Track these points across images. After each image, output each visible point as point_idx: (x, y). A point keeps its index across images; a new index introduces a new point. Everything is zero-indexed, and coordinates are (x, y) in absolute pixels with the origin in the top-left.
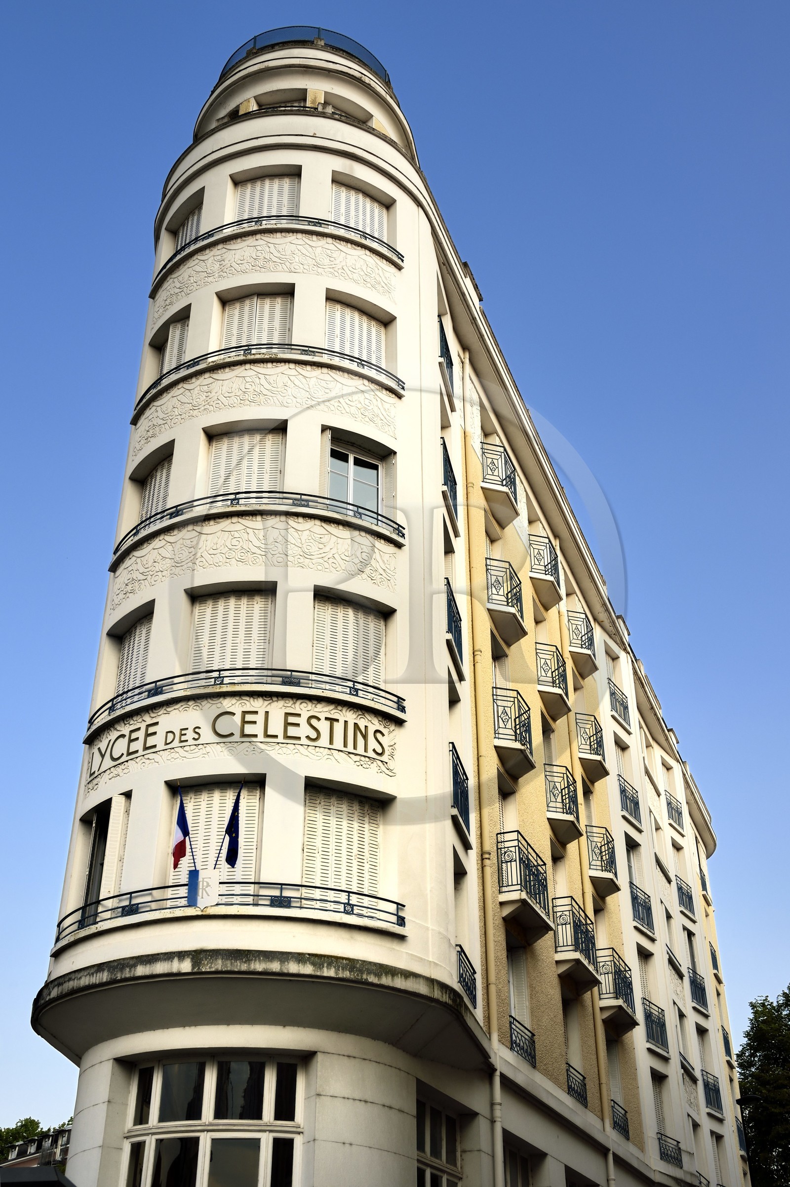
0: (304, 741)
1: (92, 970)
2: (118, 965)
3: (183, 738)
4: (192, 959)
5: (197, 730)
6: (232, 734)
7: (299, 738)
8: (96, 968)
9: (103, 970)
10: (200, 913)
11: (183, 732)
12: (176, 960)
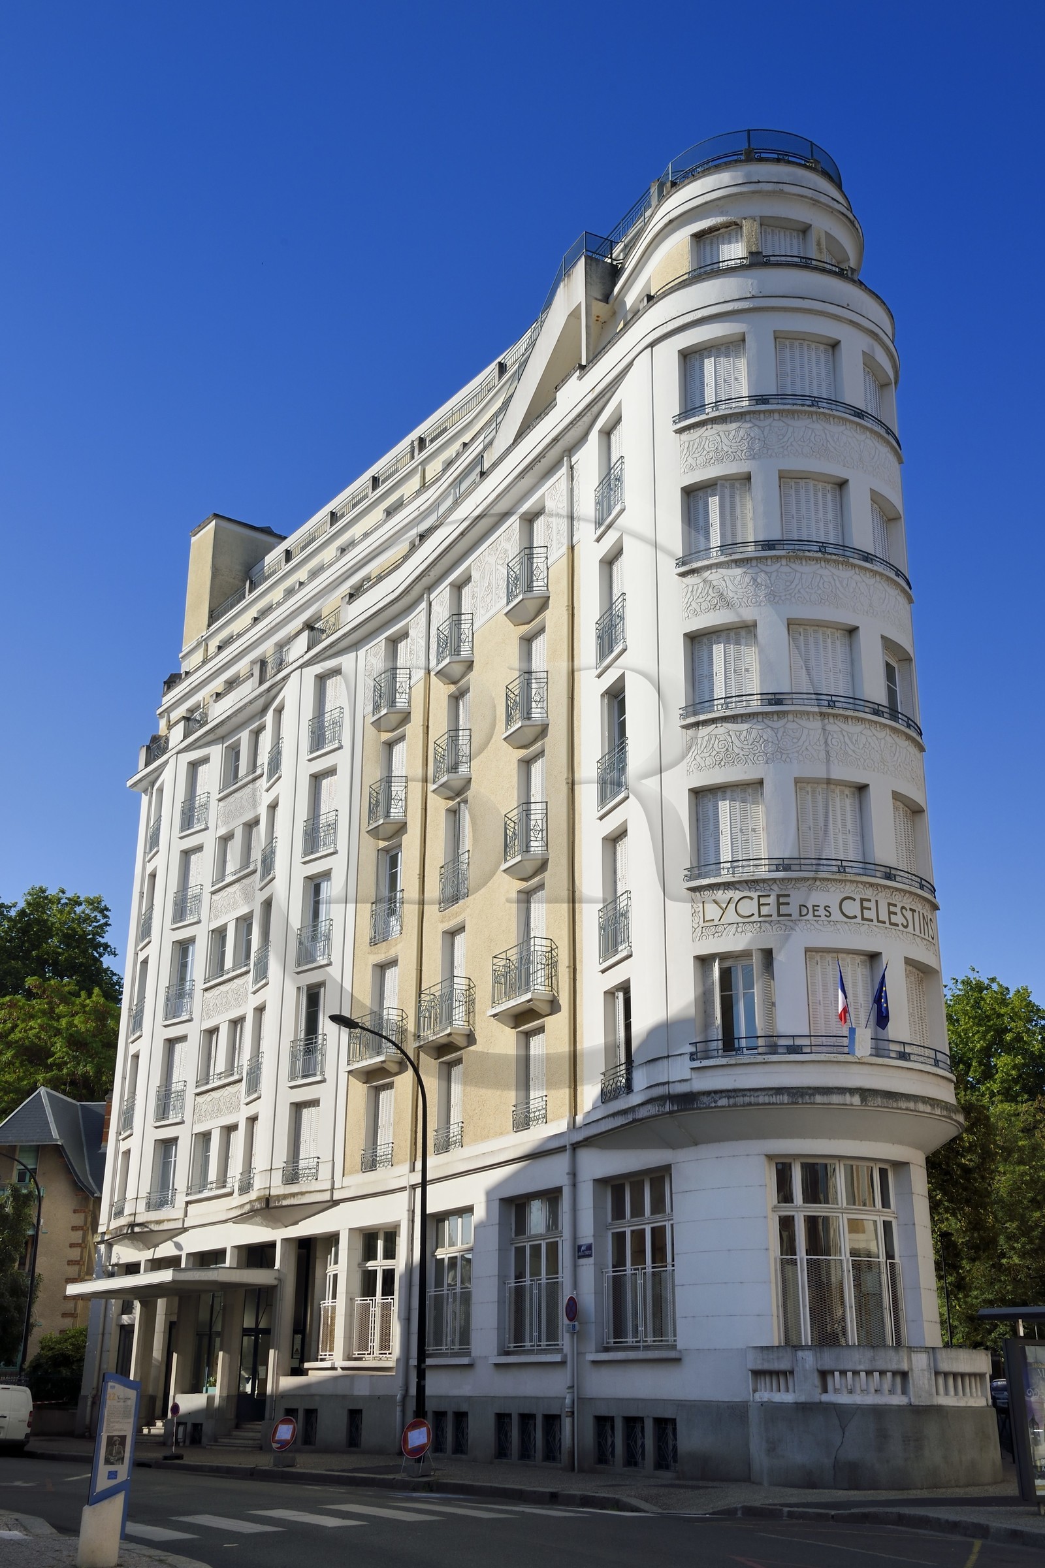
0: (901, 927)
1: (771, 1092)
2: (797, 1092)
3: (816, 913)
4: (860, 1096)
5: (827, 908)
6: (856, 917)
7: (897, 925)
8: (774, 1091)
9: (783, 1094)
10: (858, 1061)
11: (816, 908)
12: (848, 1095)
